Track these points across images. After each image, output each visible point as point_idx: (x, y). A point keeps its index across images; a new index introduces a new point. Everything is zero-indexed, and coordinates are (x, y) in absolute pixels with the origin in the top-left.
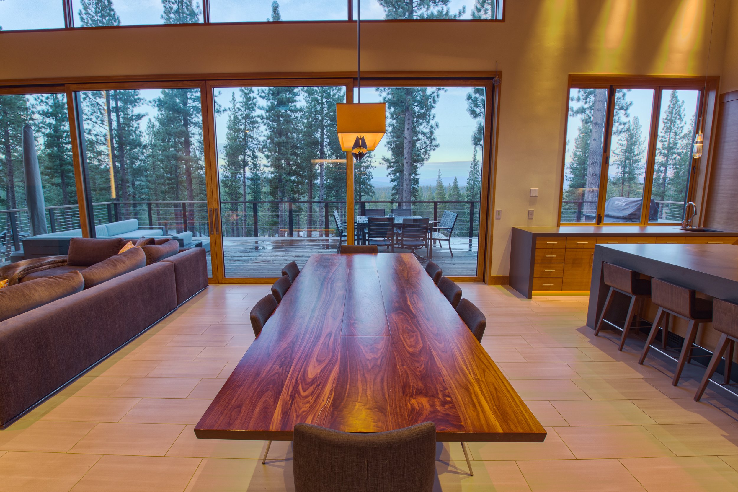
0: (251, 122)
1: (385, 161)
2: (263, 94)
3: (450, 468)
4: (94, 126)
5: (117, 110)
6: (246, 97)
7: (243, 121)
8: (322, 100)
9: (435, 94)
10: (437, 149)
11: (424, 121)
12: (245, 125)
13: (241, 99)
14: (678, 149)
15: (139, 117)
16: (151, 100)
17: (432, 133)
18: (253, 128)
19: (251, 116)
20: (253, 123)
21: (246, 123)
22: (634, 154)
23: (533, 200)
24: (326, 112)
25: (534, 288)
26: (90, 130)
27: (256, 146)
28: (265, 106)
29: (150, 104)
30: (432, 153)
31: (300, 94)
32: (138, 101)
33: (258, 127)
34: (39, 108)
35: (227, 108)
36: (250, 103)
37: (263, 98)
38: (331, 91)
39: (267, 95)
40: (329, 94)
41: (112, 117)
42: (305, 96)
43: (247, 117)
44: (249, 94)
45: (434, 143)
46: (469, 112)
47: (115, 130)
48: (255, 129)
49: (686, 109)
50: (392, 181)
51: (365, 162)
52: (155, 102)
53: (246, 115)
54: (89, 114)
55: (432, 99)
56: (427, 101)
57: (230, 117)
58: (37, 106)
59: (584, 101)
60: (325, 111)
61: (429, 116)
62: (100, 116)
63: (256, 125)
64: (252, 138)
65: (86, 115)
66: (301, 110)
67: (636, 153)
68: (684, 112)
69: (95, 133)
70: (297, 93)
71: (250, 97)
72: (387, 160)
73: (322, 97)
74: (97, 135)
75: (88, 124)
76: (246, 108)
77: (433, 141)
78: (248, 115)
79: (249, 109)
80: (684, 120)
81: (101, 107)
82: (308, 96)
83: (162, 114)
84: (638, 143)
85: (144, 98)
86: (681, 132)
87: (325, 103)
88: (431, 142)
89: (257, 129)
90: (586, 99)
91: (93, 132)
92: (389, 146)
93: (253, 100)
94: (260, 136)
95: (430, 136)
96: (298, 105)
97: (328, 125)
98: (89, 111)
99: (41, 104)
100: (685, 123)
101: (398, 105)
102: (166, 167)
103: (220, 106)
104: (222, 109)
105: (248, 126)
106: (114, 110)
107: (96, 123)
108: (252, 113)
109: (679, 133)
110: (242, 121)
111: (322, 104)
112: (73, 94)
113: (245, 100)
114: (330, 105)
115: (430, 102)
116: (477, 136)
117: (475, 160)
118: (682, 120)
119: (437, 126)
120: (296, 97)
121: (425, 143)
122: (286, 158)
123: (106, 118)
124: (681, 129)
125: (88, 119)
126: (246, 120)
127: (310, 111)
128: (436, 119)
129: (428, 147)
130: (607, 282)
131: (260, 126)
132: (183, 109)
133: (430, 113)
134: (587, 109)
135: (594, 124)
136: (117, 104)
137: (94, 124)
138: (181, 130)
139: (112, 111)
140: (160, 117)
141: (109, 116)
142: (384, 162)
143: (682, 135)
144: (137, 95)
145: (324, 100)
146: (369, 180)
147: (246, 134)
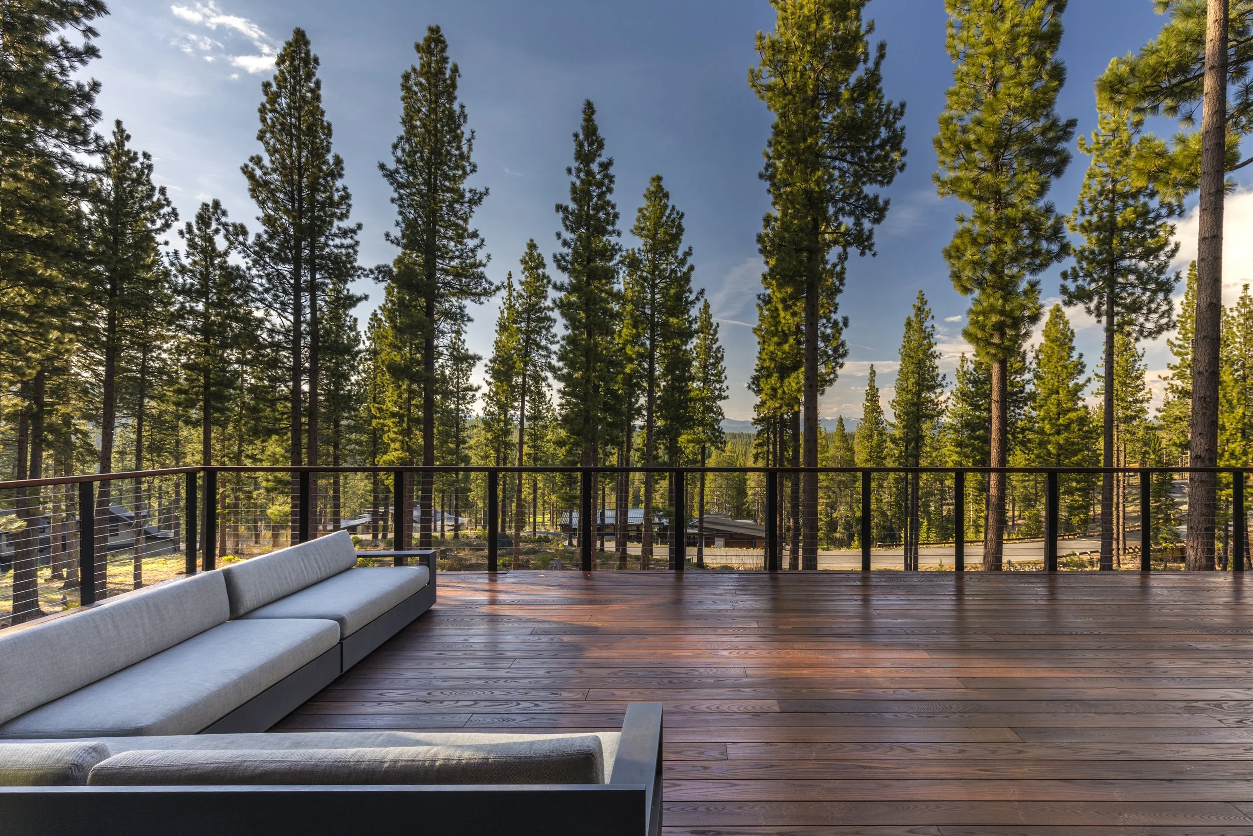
0: (538, 317)
2: (563, 264)
5: (313, 287)
6: (531, 274)
7: (525, 316)
12: (528, 323)
13: (522, 279)
15: (351, 302)
16: (373, 267)
18: (540, 328)
19: (538, 306)
20: (540, 320)
21: (529, 319)
24: (659, 300)
27: (543, 360)
28: (566, 284)
29: (372, 276)
32: (351, 272)
33: (551, 326)
37: (564, 269)
39: (570, 264)
41: (303, 299)
42: (626, 273)
43: (531, 309)
44: (536, 268)
48: (544, 331)
50: (755, 423)
52: (381, 272)
53: (530, 305)
57: (502, 312)
60: (658, 297)
62: (282, 295)
63: (547, 323)
64: (540, 347)
69: (269, 326)
70: (615, 270)
71: (539, 274)
73: (654, 274)
74: (272, 331)
76: (531, 293)
78: (533, 305)
79: (535, 294)
81: (284, 280)
82: (630, 273)
83: (392, 302)
85: (362, 267)
87: (659, 286)
89: (547, 330)
91: (266, 325)
93: (544, 278)
103: (491, 284)
105: (532, 325)
106: (307, 287)
108: (541, 301)
111: (654, 286)
113: (529, 279)
120: (613, 274)
123: (290, 299)
126: (529, 315)
132: (427, 287)
136: (313, 277)
137: (270, 309)
139: (303, 288)
140: (390, 305)
141: (297, 298)
144: (350, 262)
146: (718, 421)
147: (528, 338)
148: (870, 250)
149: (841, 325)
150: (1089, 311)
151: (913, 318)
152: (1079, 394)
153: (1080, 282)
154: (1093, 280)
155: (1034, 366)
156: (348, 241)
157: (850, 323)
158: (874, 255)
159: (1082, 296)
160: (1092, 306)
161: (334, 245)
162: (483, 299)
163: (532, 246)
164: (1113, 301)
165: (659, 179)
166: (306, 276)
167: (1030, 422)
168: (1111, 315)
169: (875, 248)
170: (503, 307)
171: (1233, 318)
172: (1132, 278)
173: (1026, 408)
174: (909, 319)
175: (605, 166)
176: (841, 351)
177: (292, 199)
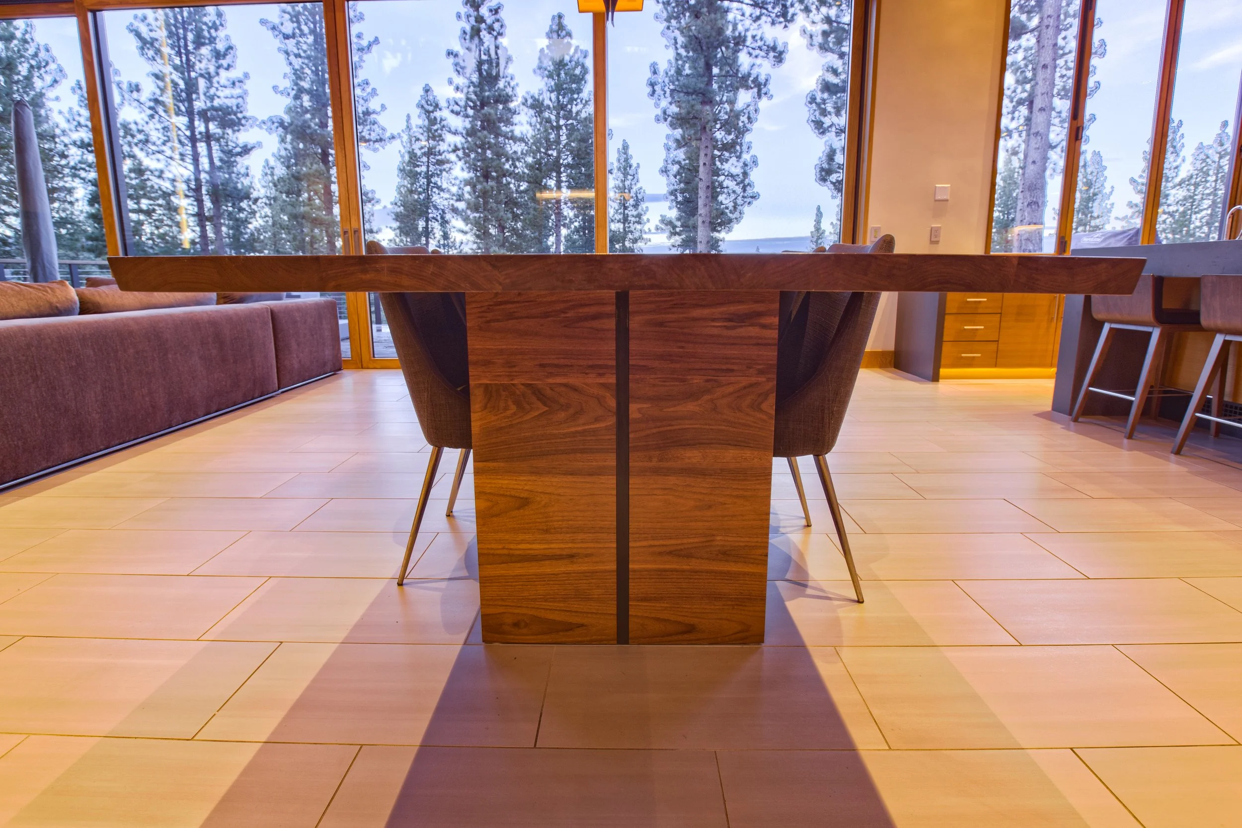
0: (438, 160)
1: (666, 225)
2: (457, 108)
3: (809, 591)
4: (167, 165)
5: (208, 137)
6: (428, 117)
7: (425, 159)
8: (558, 122)
9: (751, 108)
10: (755, 203)
11: (733, 155)
12: (428, 166)
13: (420, 122)
14: (1169, 205)
15: (246, 150)
16: (265, 118)
17: (745, 174)
18: (441, 171)
19: (437, 150)
20: (440, 163)
21: (428, 162)
22: (1091, 216)
23: (940, 206)
24: (565, 142)
25: (943, 362)
26: (162, 172)
27: (446, 203)
28: (460, 129)
29: (265, 127)
30: (746, 209)
31: (521, 112)
32: (243, 122)
33: (450, 169)
34: (76, 136)
35: (395, 133)
36: (435, 127)
37: (458, 114)
38: (574, 106)
39: (463, 109)
40: (571, 111)
41: (200, 150)
42: (529, 114)
43: (430, 152)
44: (432, 112)
45: (749, 191)
46: (812, 124)
47: (206, 172)
48: (444, 173)
49: (1185, 136)
51: (632, 232)
52: (273, 123)
53: (428, 149)
54: (159, 142)
55: (746, 116)
56: (738, 119)
57: (402, 156)
58: (70, 133)
59: (1010, 116)
60: (564, 139)
61: (741, 145)
62: (179, 146)
63: (447, 166)
64: (440, 188)
65: (154, 144)
66: (522, 140)
67: (1095, 214)
68: (1182, 141)
69: (171, 176)
70: (515, 111)
71: (435, 118)
72: (670, 223)
73: (558, 117)
74: (173, 180)
75: (158, 160)
76: (429, 136)
77: (748, 188)
78: (432, 149)
79: (434, 138)
80: (1182, 154)
81: (180, 132)
82: (533, 115)
83: (286, 149)
84: (1099, 196)
85: (253, 117)
86: (1176, 176)
87: (564, 128)
88: (744, 190)
89: (447, 172)
90: (1013, 112)
91: (167, 175)
92: (673, 198)
93: (440, 122)
94: (453, 185)
95: (743, 181)
96: (518, 131)
97: (568, 166)
98: (159, 138)
99: (79, 129)
100: (1184, 161)
101: (689, 123)
102: (295, 239)
103: (384, 129)
104: (388, 134)
105: (432, 168)
106: (202, 138)
107: (171, 158)
108: (439, 145)
109: (1173, 177)
110: (422, 160)
111: (559, 128)
112: (90, 15)
113: (426, 123)
114: (571, 130)
115: (743, 122)
116: (825, 166)
117: (818, 228)
118: (1178, 155)
119: (755, 162)
120: (514, 116)
121: (734, 192)
122: (497, 217)
123: (188, 150)
124: (1176, 170)
125: (159, 152)
126: (428, 158)
127: (537, 142)
128: (752, 152)
129: (739, 198)
130: (1097, 315)
131: (453, 167)
132: (320, 134)
133: (743, 141)
134: (1014, 131)
135: (1034, 134)
136: (207, 128)
137: (169, 160)
138: (316, 171)
139: (199, 139)
140: (283, 153)
141: (194, 147)
142: (663, 226)
143: (1177, 180)
144: (241, 112)
145: (562, 122)
147: (429, 182)
156: (237, 91)
161: (224, 97)
162: (377, 145)
163: (427, 90)
165: (560, 17)
166: (200, 126)
170: (403, 151)
175: (495, 11)
177: (179, 54)
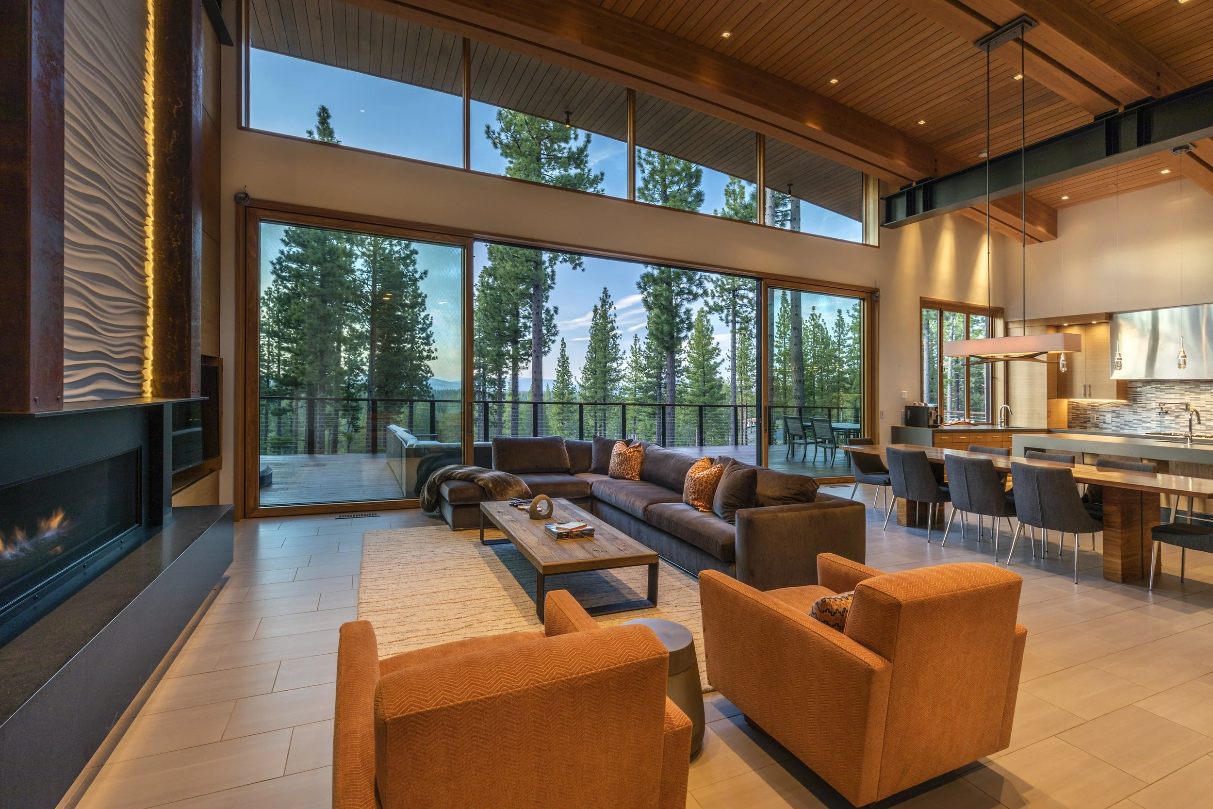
146: (427, 379)
148: (580, 266)
149: (552, 312)
150: (721, 319)
151: (599, 307)
152: (717, 369)
153: (716, 299)
154: (724, 300)
155: (688, 348)
157: (559, 311)
158: (583, 270)
159: (718, 309)
160: (723, 316)
164: (736, 314)
167: (685, 387)
168: (734, 323)
169: (583, 266)
171: (807, 327)
172: (745, 301)
173: (682, 377)
174: (596, 307)
176: (553, 330)
